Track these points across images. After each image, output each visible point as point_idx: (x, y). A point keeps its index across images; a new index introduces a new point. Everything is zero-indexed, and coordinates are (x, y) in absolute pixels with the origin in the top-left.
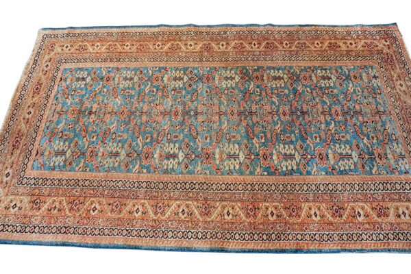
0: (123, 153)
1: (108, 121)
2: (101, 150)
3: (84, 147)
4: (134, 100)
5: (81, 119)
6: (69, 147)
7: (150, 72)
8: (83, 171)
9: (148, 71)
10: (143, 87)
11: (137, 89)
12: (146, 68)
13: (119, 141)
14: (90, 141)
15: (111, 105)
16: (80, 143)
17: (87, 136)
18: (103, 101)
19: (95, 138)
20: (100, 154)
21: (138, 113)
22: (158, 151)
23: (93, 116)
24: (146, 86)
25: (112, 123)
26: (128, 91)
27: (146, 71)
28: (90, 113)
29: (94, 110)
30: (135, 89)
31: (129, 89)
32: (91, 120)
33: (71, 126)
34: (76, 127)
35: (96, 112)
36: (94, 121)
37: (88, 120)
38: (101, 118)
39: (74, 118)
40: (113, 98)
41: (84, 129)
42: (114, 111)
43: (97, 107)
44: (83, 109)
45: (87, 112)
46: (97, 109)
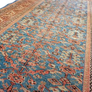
0: (71, 51)
2: (65, 63)
3: (60, 75)
6: (56, 87)
7: (14, 28)
8: (83, 79)
11: (22, 35)
13: (61, 51)
14: (55, 69)
15: (26, 50)
16: (54, 77)
17: (49, 70)
18: (19, 54)
19: (53, 65)
20: (69, 64)
22: (72, 37)
24: (23, 32)
30: (22, 37)
31: (19, 39)
33: (32, 82)
34: (35, 78)
35: (27, 60)
36: (36, 63)
37: (32, 67)
38: (35, 58)
39: (23, 77)
40: (21, 48)
41: (40, 72)
42: (33, 50)
43: (22, 59)
44: (18, 69)
45: (23, 67)
46: (25, 59)
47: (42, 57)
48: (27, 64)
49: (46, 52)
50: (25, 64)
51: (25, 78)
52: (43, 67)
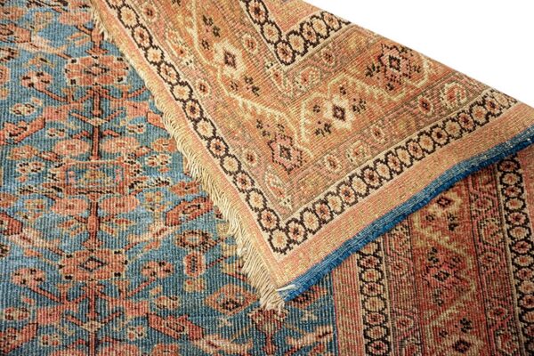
1: (56, 213)
4: (155, 298)
5: (65, 109)
7: (309, 338)
9: (311, 326)
10: (225, 321)
11: (215, 299)
12: (327, 316)
15: (134, 205)
18: (149, 170)
21: (91, 327)
23: (83, 147)
24: (227, 333)
25: (45, 233)
26: (203, 260)
27: (309, 316)
28: (95, 135)
29: (108, 145)
30: (211, 290)
31: (214, 264)
32: (62, 147)
33: (35, 80)
34: (32, 99)
35: (100, 155)
36: (58, 157)
37: (66, 135)
38: (72, 180)
39: (73, 82)
40: (167, 208)
41: (25, 129)
42: (103, 227)
43: (123, 154)
44: (113, 105)
45: (100, 121)
46: (113, 156)
47: (45, 201)
48: (91, 137)
49: (39, 242)
50: (101, 136)
51: (68, 81)
52: (23, 152)
